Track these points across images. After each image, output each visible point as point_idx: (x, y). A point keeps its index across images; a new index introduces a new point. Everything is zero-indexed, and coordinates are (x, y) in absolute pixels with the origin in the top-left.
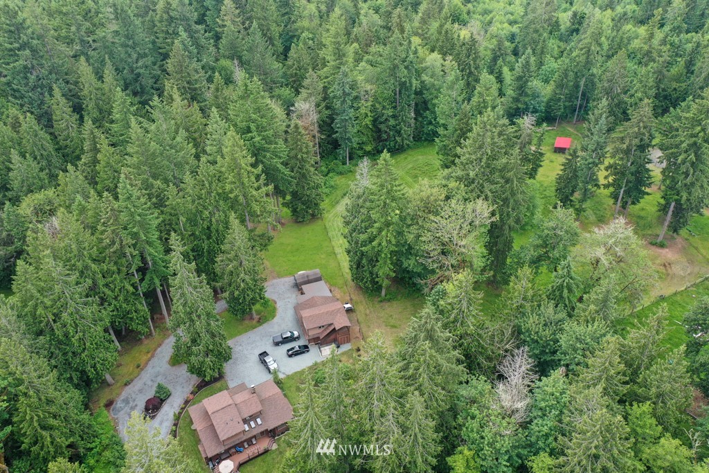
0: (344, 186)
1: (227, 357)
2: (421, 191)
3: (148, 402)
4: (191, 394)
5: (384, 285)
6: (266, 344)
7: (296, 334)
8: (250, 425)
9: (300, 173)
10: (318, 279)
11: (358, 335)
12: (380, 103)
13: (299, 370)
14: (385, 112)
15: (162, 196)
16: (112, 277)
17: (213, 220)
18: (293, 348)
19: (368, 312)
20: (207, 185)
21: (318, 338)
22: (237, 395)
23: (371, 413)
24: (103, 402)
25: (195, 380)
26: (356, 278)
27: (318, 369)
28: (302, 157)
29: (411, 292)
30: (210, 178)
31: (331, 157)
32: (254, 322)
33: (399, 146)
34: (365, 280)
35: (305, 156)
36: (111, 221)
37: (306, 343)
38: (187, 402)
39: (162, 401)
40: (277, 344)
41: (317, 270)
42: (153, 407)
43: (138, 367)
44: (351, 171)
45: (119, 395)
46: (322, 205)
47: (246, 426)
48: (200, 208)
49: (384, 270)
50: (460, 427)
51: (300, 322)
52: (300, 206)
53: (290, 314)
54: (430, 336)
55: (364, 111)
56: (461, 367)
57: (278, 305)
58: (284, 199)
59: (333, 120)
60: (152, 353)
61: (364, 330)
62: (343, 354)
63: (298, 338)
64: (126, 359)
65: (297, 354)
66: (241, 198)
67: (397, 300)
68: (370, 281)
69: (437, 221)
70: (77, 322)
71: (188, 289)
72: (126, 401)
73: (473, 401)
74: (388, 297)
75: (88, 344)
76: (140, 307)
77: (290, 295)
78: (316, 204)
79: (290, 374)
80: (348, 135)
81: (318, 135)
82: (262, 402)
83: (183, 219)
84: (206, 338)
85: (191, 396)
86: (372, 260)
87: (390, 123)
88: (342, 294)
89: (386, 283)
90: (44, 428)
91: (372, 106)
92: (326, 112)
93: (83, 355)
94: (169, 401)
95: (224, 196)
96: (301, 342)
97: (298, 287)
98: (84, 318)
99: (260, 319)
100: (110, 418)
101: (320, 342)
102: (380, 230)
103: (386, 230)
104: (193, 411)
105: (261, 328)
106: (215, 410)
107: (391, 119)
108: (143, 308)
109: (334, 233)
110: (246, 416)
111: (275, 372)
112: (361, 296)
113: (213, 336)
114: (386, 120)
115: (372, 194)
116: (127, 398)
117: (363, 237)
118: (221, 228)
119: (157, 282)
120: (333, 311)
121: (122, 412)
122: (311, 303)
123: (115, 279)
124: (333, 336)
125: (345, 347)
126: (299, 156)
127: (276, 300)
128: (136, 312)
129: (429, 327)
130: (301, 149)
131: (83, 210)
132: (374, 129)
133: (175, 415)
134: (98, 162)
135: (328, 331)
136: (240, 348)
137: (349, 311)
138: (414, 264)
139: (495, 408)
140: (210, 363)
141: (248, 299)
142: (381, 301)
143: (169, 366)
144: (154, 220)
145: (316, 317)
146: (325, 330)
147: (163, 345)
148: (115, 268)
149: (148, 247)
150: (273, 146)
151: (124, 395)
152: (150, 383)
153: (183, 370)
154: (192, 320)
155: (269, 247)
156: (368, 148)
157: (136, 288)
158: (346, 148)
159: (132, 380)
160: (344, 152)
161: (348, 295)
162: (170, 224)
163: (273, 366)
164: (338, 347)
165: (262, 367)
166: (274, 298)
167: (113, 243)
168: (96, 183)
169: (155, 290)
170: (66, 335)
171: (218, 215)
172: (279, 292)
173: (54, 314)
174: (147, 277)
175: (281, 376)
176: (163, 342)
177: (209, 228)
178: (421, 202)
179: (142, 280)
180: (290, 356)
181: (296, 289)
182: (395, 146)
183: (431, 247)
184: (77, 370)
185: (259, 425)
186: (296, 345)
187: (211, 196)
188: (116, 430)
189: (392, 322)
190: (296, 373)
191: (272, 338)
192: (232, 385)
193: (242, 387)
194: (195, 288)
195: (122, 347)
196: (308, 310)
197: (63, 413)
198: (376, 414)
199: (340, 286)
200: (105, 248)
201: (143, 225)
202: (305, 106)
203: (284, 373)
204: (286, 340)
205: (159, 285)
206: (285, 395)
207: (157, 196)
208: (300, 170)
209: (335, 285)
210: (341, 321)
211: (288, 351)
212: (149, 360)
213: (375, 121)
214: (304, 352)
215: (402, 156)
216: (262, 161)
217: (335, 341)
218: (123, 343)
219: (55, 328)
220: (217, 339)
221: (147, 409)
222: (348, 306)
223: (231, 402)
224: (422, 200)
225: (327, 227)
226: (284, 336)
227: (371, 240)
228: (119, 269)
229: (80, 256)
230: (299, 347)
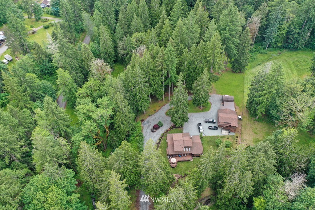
0: (260, 60)
1: (186, 121)
2: (292, 84)
3: (155, 125)
4: (170, 128)
5: (258, 115)
6: (202, 120)
7: (215, 121)
8: (186, 149)
9: (241, 51)
10: (232, 101)
11: (239, 131)
12: (294, 25)
13: (211, 135)
14: (295, 30)
15: (182, 51)
16: (155, 77)
17: (198, 66)
18: (212, 126)
19: (247, 123)
20: (200, 52)
21: (223, 126)
22: (185, 137)
23: (230, 170)
24: (140, 119)
25: (172, 124)
26: (248, 107)
27: (218, 139)
28: (245, 45)
29: (270, 121)
30: (202, 49)
31: (260, 44)
32: (200, 110)
33: (295, 47)
34: (251, 110)
35: (246, 45)
36: (161, 58)
37: (217, 126)
38: (167, 131)
39: (159, 127)
40: (206, 122)
41: (233, 97)
42: (156, 128)
43: (155, 111)
44: (266, 53)
45: (146, 118)
46: (246, 67)
47: (185, 149)
48: (195, 60)
49: (261, 110)
50: (264, 189)
51: (218, 117)
52: (236, 65)
53: (216, 111)
54: (266, 152)
55: (284, 27)
56: (274, 168)
57: (212, 106)
58: (231, 60)
59: (267, 28)
60: (161, 107)
61: (243, 130)
62: (231, 136)
63: (215, 123)
64: (152, 106)
65: (212, 129)
66: (212, 61)
67: (262, 122)
68: (253, 111)
69: (293, 100)
70: (140, 91)
71: (180, 93)
72: (148, 122)
73: (274, 183)
74: (259, 120)
75: (141, 99)
76: (161, 90)
77: (218, 103)
78: (244, 67)
79: (207, 136)
80: (271, 37)
81: (257, 33)
82: (193, 143)
83: (186, 63)
84: (180, 112)
85: (169, 130)
86: (257, 103)
87: (295, 36)
88: (240, 111)
89: (260, 115)
90: (122, 123)
91: (289, 25)
92: (265, 23)
93: (139, 102)
94: (161, 128)
95: (205, 58)
96: (215, 125)
97: (223, 101)
98: (142, 90)
99: (203, 109)
100: (141, 126)
101: (223, 128)
102: (266, 94)
103: (268, 95)
104: (169, 135)
105: (202, 113)
106: (176, 139)
107: (296, 34)
108: (163, 91)
109: (247, 81)
110: (186, 146)
111: (201, 133)
112: (247, 115)
113: (183, 112)
114: (294, 34)
115: (268, 78)
116: (148, 121)
117: (256, 94)
118: (200, 70)
119: (170, 84)
120: (233, 118)
121: (145, 125)
122: (225, 111)
123: (156, 78)
124: (229, 128)
125: (232, 134)
126: (244, 45)
127: (212, 103)
128: (160, 91)
129: (267, 149)
130: (246, 42)
131: (153, 49)
132: (286, 36)
133: (162, 134)
134: (163, 29)
135: (228, 125)
136: (192, 118)
137: (240, 119)
138: (275, 113)
139: (281, 190)
140: (179, 122)
141: (201, 101)
142: (255, 120)
143: (165, 114)
144: (176, 61)
145: (225, 118)
146: (226, 124)
147: (165, 106)
148: (157, 75)
149: (171, 71)
150: (233, 38)
151: (148, 119)
152: (157, 119)
153: (169, 119)
154: (178, 104)
155: (216, 81)
156: (279, 45)
157: (162, 84)
158: (268, 42)
159: (152, 115)
160: (266, 44)
161: (242, 112)
162: (181, 63)
163: (202, 131)
164: (229, 133)
165: (197, 129)
166: (211, 102)
167: (160, 66)
168: (159, 36)
169: (168, 85)
170: (136, 94)
171: (200, 65)
172: (214, 100)
173: (134, 86)
174: (167, 80)
175: (203, 135)
176: (165, 104)
177: (195, 68)
178: (289, 89)
179: (165, 81)
180: (209, 129)
181: (221, 102)
182: (293, 47)
183: (285, 110)
184: (136, 106)
185: (189, 151)
186: (213, 125)
187: (200, 56)
188: (142, 131)
189: (256, 131)
190: (209, 136)
191: (205, 119)
192: (185, 131)
193: (188, 134)
194: (183, 94)
195: (152, 101)
196: (223, 114)
197: (128, 120)
198: (232, 171)
199: (240, 107)
200: (156, 67)
201: (172, 62)
202: (256, 19)
203: (205, 134)
204: (210, 122)
205: (170, 85)
206: (202, 143)
207: (180, 50)
208: (242, 50)
209: (238, 106)
210: (234, 124)
211: (209, 126)
212: (159, 110)
213: (288, 33)
214: (215, 129)
215: (295, 53)
216: (226, 44)
217: (229, 130)
218: (152, 100)
219: (133, 91)
220: (184, 114)
221: (154, 128)
222: (240, 117)
223: (182, 139)
224: (290, 88)
225: (245, 78)
226: (210, 120)
227: (260, 96)
228: (158, 75)
229: (147, 67)
230: (214, 127)
